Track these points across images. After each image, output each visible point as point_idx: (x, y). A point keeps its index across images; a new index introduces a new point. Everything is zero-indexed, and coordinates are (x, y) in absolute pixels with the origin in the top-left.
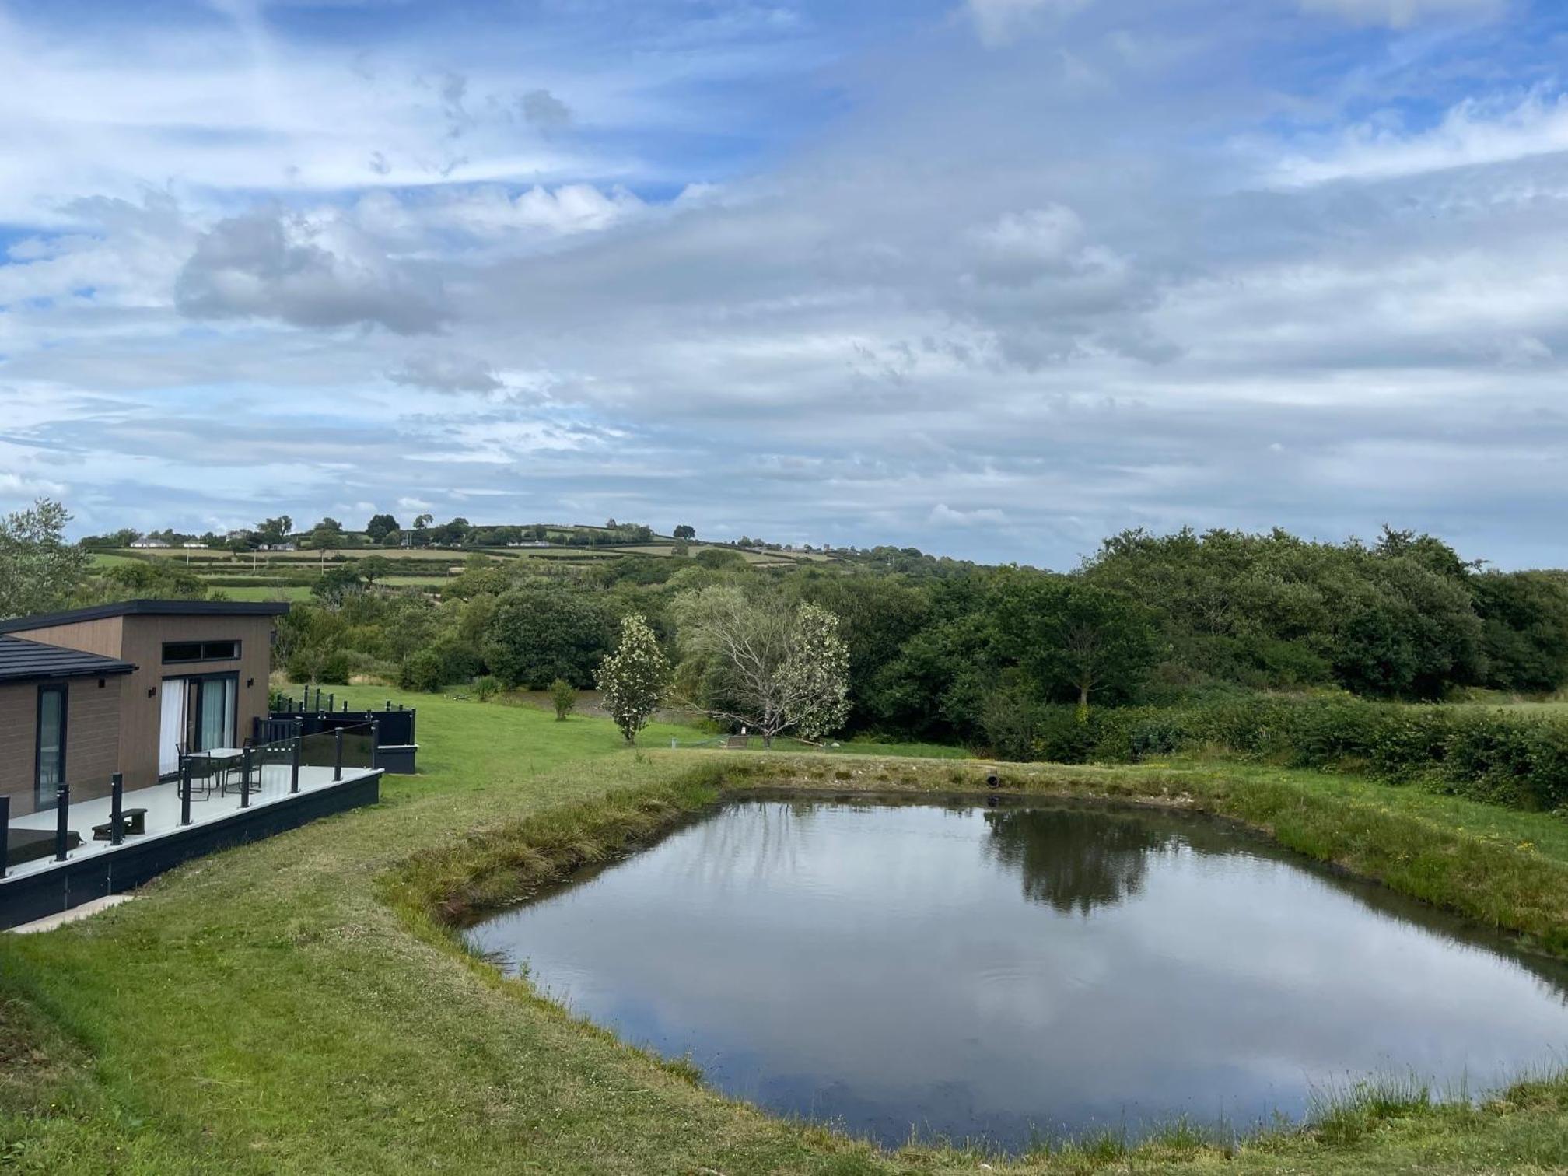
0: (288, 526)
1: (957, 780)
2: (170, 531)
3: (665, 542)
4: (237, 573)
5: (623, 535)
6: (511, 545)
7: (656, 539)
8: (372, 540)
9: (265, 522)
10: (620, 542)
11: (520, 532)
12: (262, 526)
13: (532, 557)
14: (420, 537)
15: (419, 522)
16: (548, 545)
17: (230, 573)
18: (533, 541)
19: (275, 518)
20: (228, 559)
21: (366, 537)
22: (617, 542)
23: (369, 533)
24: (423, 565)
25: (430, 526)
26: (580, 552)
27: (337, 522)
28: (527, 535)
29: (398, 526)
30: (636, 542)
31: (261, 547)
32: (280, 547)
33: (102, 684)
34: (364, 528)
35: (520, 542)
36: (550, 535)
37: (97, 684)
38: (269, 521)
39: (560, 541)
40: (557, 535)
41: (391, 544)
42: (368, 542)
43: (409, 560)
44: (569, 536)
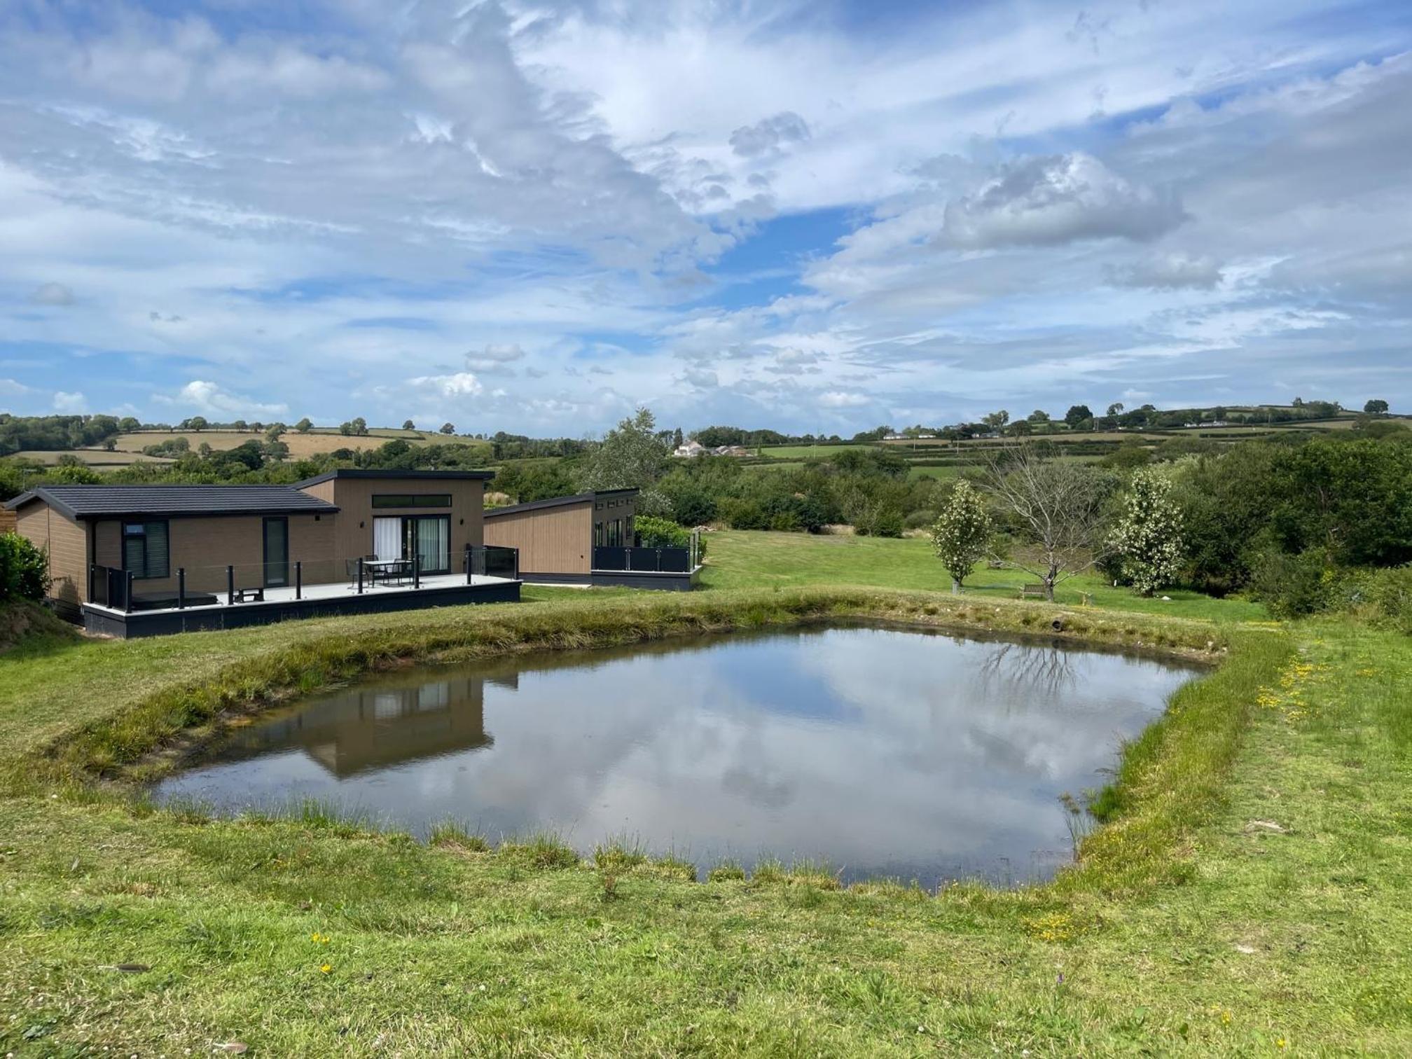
0: (1006, 419)
1: (1027, 622)
2: (919, 426)
3: (1351, 416)
4: (945, 456)
5: (1304, 412)
6: (1189, 426)
7: (1341, 414)
8: (1069, 427)
9: (988, 416)
10: (1301, 419)
11: (1200, 414)
12: (986, 420)
13: (1203, 436)
14: (1109, 423)
15: (1112, 410)
16: (1226, 424)
17: (939, 457)
18: (1212, 421)
19: (995, 413)
20: (945, 446)
21: (1065, 425)
22: (1299, 419)
23: (1067, 421)
24: (1097, 446)
25: (1120, 413)
26: (1254, 430)
27: (1046, 413)
28: (1207, 417)
29: (1091, 414)
30: (1318, 418)
31: (974, 436)
32: (989, 436)
33: (317, 519)
34: (1063, 417)
35: (1199, 423)
36: (1230, 415)
37: (314, 517)
38: (991, 415)
39: (1238, 420)
40: (1236, 415)
41: (1083, 430)
42: (1066, 428)
43: (1088, 442)
44: (1247, 416)
